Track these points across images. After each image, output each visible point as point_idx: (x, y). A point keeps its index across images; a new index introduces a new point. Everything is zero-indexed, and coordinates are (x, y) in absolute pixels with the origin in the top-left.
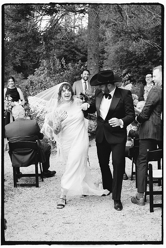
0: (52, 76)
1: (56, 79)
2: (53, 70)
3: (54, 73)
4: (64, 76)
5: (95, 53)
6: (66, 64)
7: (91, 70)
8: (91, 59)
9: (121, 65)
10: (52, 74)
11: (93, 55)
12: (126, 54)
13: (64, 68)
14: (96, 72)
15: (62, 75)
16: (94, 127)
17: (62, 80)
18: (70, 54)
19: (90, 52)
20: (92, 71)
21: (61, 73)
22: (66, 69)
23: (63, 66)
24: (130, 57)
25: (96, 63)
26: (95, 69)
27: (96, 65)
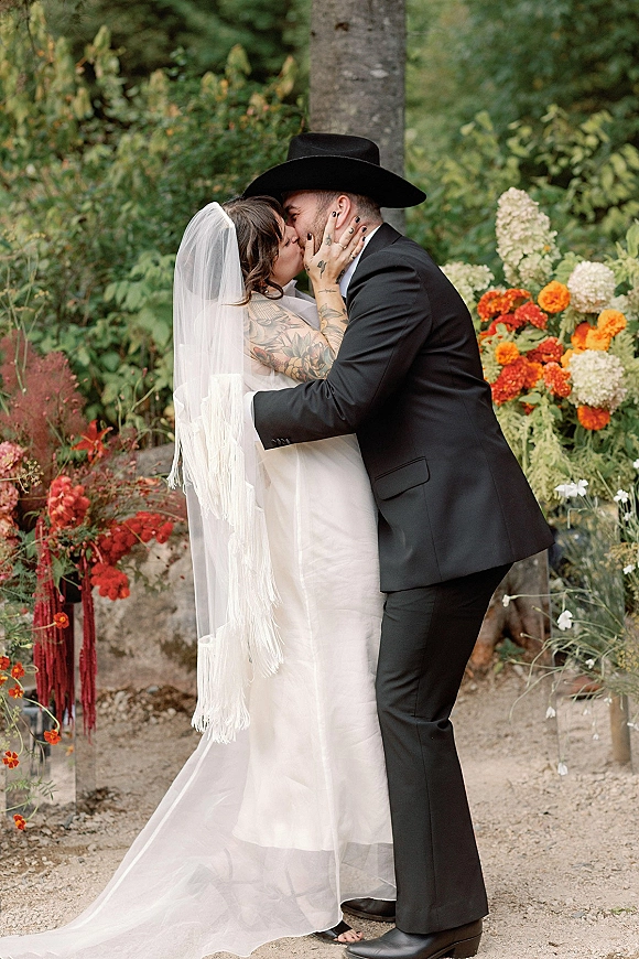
0: (19, 180)
1: (48, 204)
2: (22, 131)
3: (32, 157)
4: (114, 175)
6: (125, 88)
8: (343, 26)
9: (523, 97)
10: (19, 161)
12: (563, 16)
13: (112, 120)
15: (95, 173)
17: (105, 206)
18: (146, 26)
21: (92, 155)
22: (125, 126)
23: (105, 102)
24: (594, 35)
25: (386, 64)
26: (372, 115)
27: (385, 78)
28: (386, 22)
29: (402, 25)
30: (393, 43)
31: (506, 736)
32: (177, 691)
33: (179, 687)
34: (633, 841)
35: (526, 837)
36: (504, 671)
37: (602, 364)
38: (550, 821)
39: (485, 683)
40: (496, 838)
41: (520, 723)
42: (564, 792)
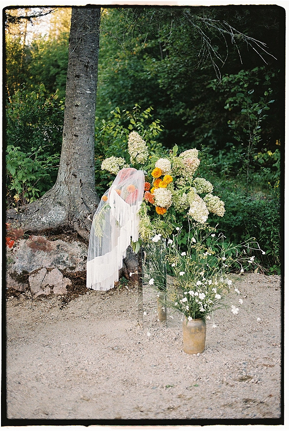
5: (88, 63)
7: (77, 106)
8: (78, 76)
11: (82, 67)
14: (89, 114)
16: (82, 260)
19: (73, 57)
20: (79, 108)
25: (91, 89)
26: (86, 105)
27: (90, 94)
28: (91, 76)
29: (96, 77)
30: (94, 83)
31: (124, 311)
32: (15, 290)
33: (15, 288)
34: (169, 356)
35: (133, 352)
36: (122, 288)
37: (166, 193)
38: (141, 345)
39: (116, 292)
40: (123, 353)
41: (128, 306)
42: (145, 334)
